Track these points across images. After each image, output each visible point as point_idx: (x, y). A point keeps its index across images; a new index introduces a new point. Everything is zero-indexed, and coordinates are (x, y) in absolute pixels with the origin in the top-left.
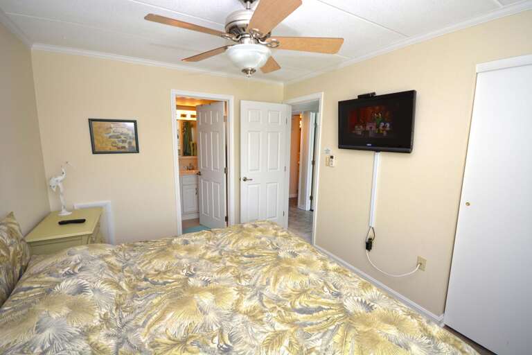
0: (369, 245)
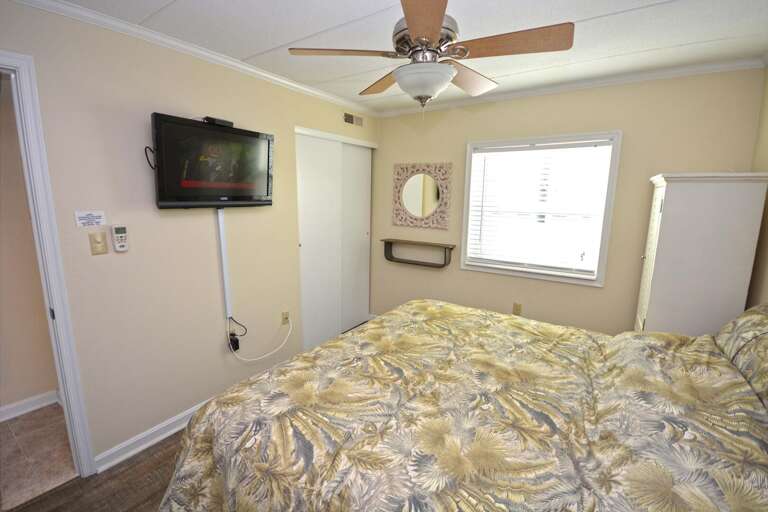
0: (234, 344)
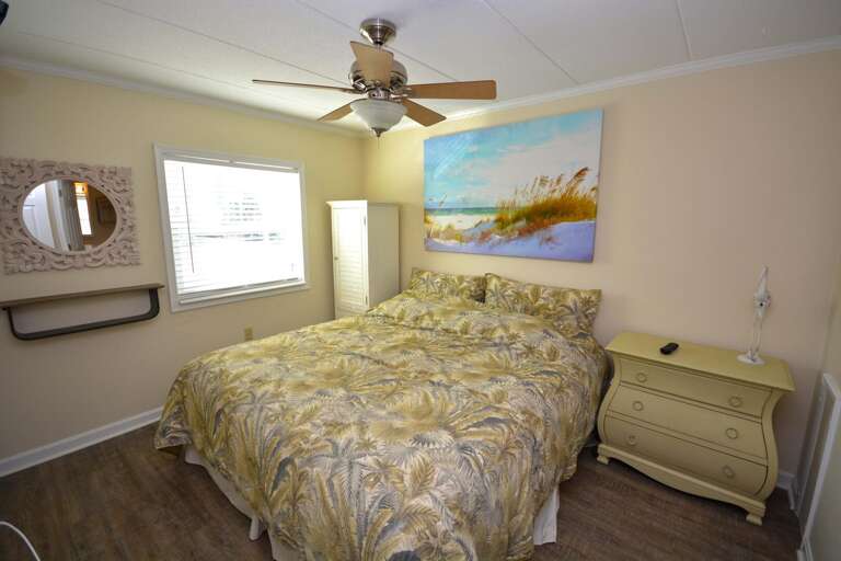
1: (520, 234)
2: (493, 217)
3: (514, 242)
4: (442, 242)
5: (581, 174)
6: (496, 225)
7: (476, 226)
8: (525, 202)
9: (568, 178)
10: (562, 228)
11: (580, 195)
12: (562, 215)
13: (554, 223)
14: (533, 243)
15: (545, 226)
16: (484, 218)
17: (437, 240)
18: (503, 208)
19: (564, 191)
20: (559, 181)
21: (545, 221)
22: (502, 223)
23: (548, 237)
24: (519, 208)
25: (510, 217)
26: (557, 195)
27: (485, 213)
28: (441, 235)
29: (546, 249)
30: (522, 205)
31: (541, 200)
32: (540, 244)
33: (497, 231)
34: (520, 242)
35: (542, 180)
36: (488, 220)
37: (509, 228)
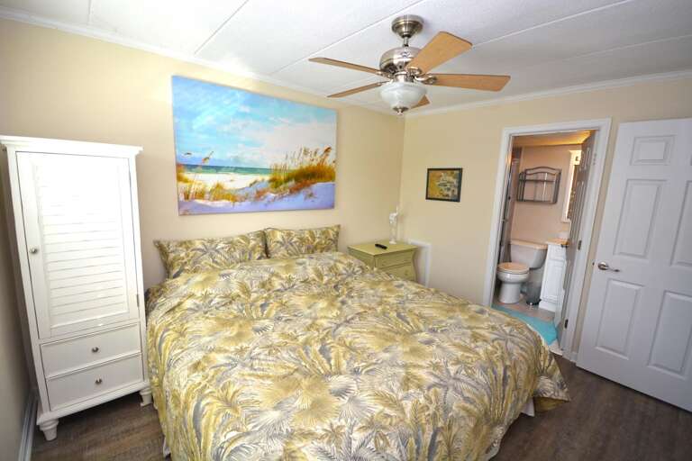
1: (291, 192)
2: (267, 178)
3: (287, 199)
4: (209, 203)
5: (327, 150)
6: (270, 185)
7: (251, 185)
8: (294, 166)
9: (321, 152)
10: (318, 186)
11: (328, 165)
12: (318, 177)
13: (314, 183)
14: (300, 198)
15: (309, 186)
16: (259, 177)
17: (200, 202)
18: (276, 170)
19: (319, 160)
20: (316, 153)
21: (308, 181)
22: (275, 182)
23: (310, 193)
24: (289, 170)
25: (282, 178)
26: (315, 163)
27: (261, 173)
28: (207, 196)
29: (309, 202)
30: (292, 168)
31: (305, 165)
32: (305, 199)
33: (271, 190)
34: (291, 198)
35: (305, 151)
36: (263, 180)
37: (281, 187)
